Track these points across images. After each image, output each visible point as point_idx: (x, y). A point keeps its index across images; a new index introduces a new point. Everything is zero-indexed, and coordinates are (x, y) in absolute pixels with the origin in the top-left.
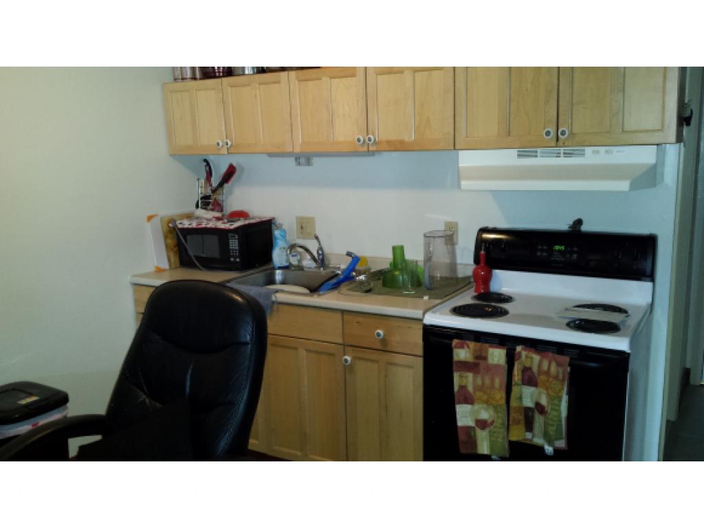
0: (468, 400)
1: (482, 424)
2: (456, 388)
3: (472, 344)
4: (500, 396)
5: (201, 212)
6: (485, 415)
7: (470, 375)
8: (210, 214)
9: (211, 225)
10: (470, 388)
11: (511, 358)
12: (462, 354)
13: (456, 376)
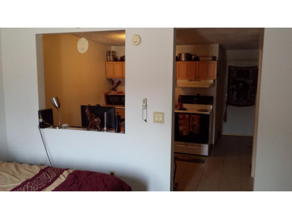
0: (182, 125)
1: (184, 129)
2: (179, 123)
3: (183, 115)
4: (188, 124)
5: (112, 92)
6: (185, 128)
7: (182, 121)
8: (114, 92)
9: (116, 94)
10: (182, 123)
11: (190, 117)
12: (181, 117)
13: (179, 121)
